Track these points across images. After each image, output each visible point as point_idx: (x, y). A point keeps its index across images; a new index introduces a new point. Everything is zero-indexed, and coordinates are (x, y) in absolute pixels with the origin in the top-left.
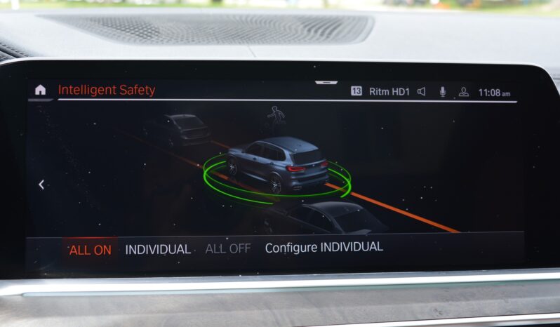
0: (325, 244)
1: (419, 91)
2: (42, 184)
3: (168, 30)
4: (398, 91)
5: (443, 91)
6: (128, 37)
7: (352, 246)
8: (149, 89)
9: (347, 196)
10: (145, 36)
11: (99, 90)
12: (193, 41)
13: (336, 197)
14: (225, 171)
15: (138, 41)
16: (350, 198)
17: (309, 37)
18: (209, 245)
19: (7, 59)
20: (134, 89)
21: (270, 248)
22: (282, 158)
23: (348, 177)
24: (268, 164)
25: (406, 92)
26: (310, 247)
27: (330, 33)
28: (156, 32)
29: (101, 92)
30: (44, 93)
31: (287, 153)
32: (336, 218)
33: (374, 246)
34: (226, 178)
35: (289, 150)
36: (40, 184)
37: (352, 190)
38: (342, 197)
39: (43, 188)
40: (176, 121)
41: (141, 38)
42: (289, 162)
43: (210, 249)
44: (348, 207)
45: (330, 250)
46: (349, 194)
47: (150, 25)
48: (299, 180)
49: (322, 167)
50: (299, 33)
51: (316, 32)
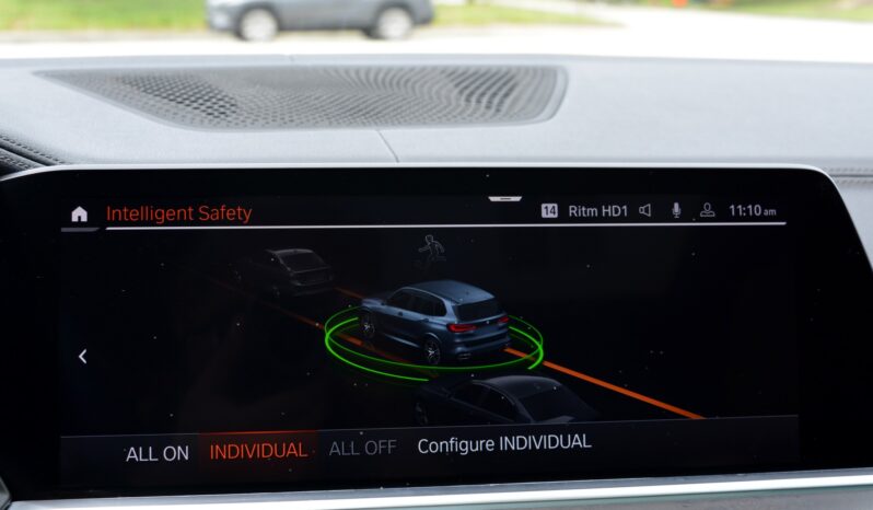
0: (506, 438)
1: (642, 210)
2: (84, 356)
3: (251, 101)
4: (610, 210)
5: (676, 208)
6: (190, 116)
7: (545, 442)
8: (242, 212)
9: (538, 366)
10: (216, 114)
11: (169, 214)
12: (292, 121)
13: (521, 369)
14: (357, 332)
15: (206, 121)
16: (542, 370)
17: (469, 112)
18: (335, 443)
19: (29, 167)
20: (220, 212)
21: (425, 446)
22: (442, 311)
23: (538, 339)
24: (420, 321)
25: (623, 211)
26: (484, 444)
27: (501, 102)
28: (232, 105)
29: (171, 217)
30: (84, 219)
31: (448, 305)
32: (520, 400)
33: (579, 441)
34: (358, 342)
35: (451, 300)
36: (81, 356)
37: (545, 359)
38: (530, 368)
39: (84, 361)
40: (283, 258)
41: (211, 117)
42: (451, 318)
43: (336, 449)
44: (539, 383)
45: (513, 448)
46: (541, 364)
47: (220, 92)
48: (467, 345)
49: (501, 324)
50: (454, 103)
51: (479, 101)
